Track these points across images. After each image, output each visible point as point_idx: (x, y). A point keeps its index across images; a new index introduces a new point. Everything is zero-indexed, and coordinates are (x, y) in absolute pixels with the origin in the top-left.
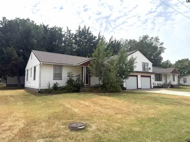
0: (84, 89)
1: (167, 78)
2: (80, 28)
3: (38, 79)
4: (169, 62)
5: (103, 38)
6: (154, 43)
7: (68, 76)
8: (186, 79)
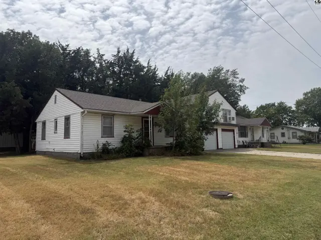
0: (151, 151)
1: (254, 133)
2: (119, 52)
3: (79, 137)
4: (247, 107)
5: (155, 69)
6: (230, 79)
7: (125, 131)
8: (274, 133)
